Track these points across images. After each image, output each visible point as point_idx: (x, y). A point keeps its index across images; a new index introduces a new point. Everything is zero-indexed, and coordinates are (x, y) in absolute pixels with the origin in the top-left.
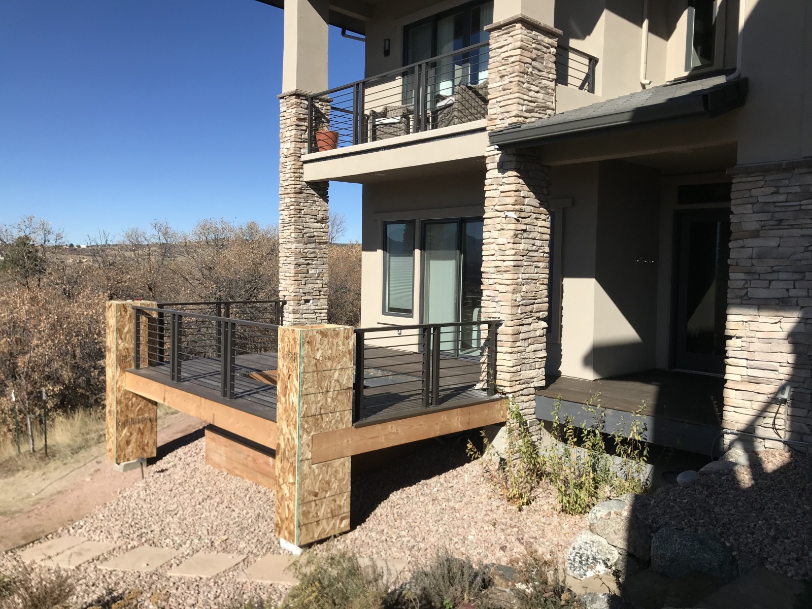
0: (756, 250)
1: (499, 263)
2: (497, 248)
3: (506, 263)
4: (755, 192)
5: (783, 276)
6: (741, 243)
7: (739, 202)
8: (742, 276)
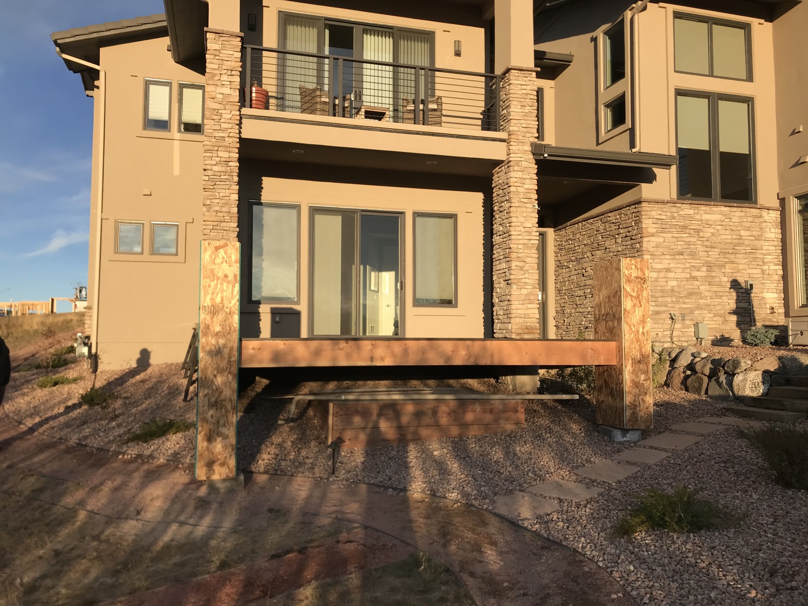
0: (655, 243)
1: (526, 242)
2: (522, 229)
3: (532, 242)
4: (653, 213)
5: (667, 257)
6: (647, 239)
7: (646, 217)
8: (649, 257)
